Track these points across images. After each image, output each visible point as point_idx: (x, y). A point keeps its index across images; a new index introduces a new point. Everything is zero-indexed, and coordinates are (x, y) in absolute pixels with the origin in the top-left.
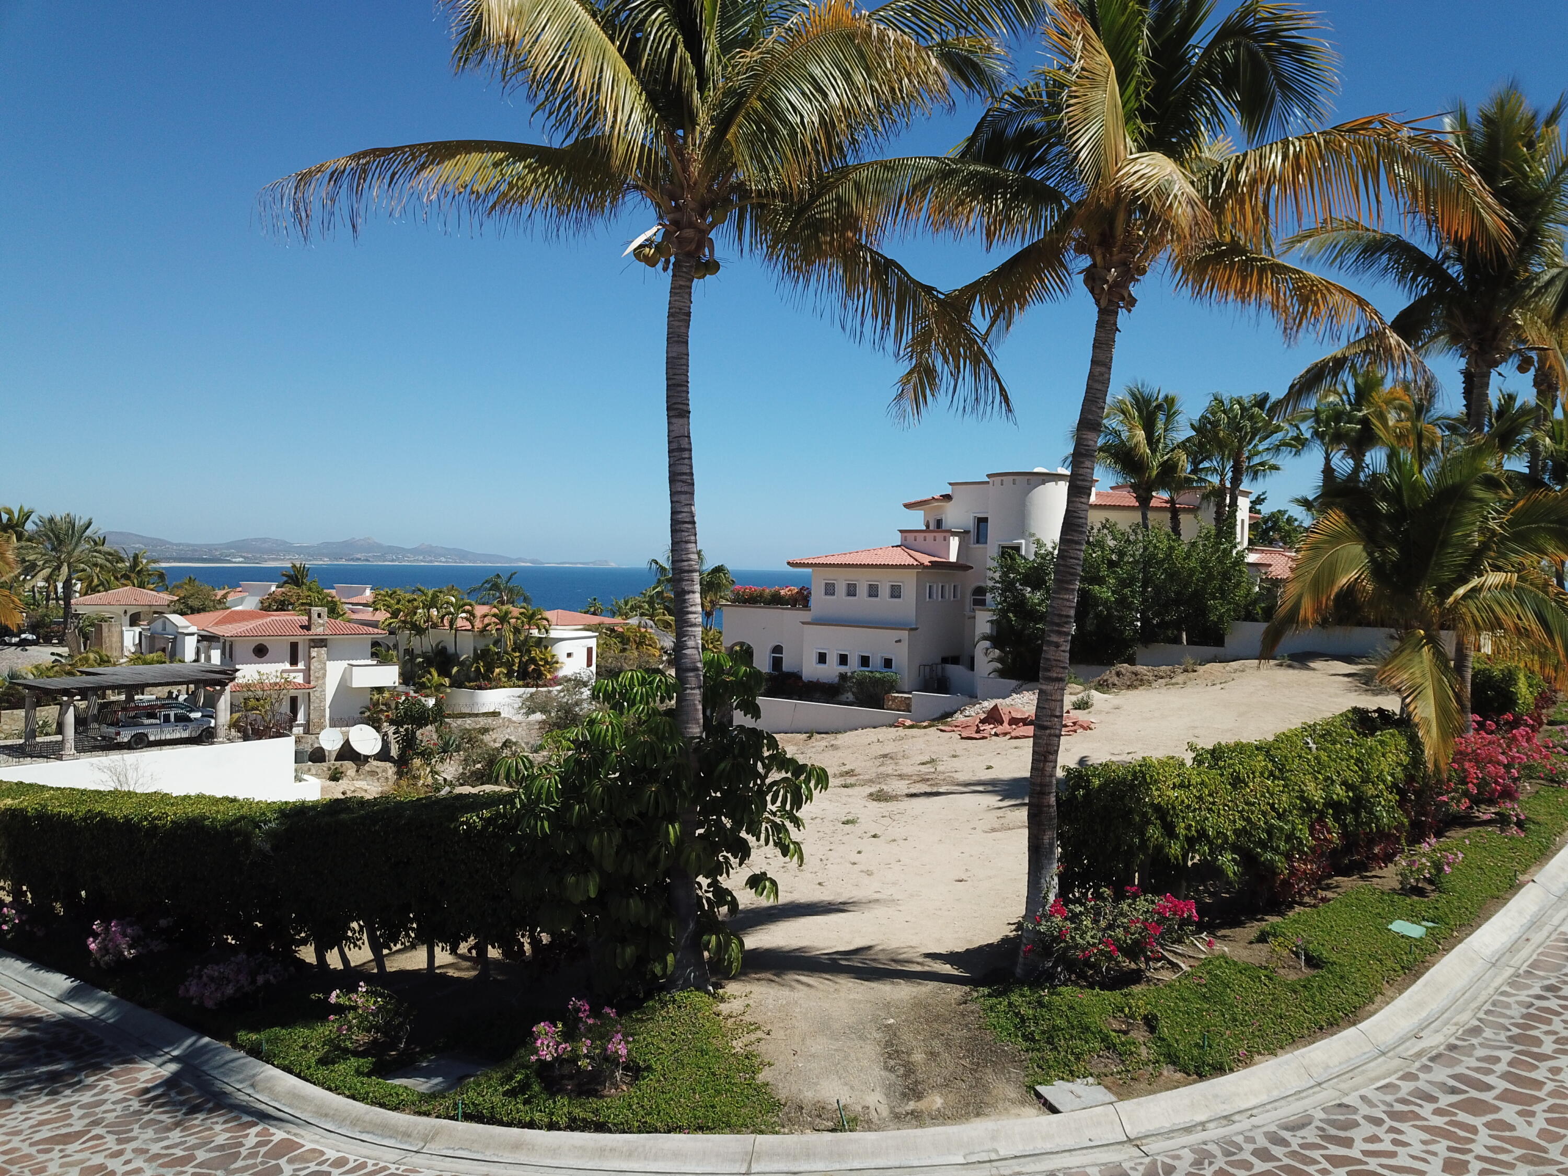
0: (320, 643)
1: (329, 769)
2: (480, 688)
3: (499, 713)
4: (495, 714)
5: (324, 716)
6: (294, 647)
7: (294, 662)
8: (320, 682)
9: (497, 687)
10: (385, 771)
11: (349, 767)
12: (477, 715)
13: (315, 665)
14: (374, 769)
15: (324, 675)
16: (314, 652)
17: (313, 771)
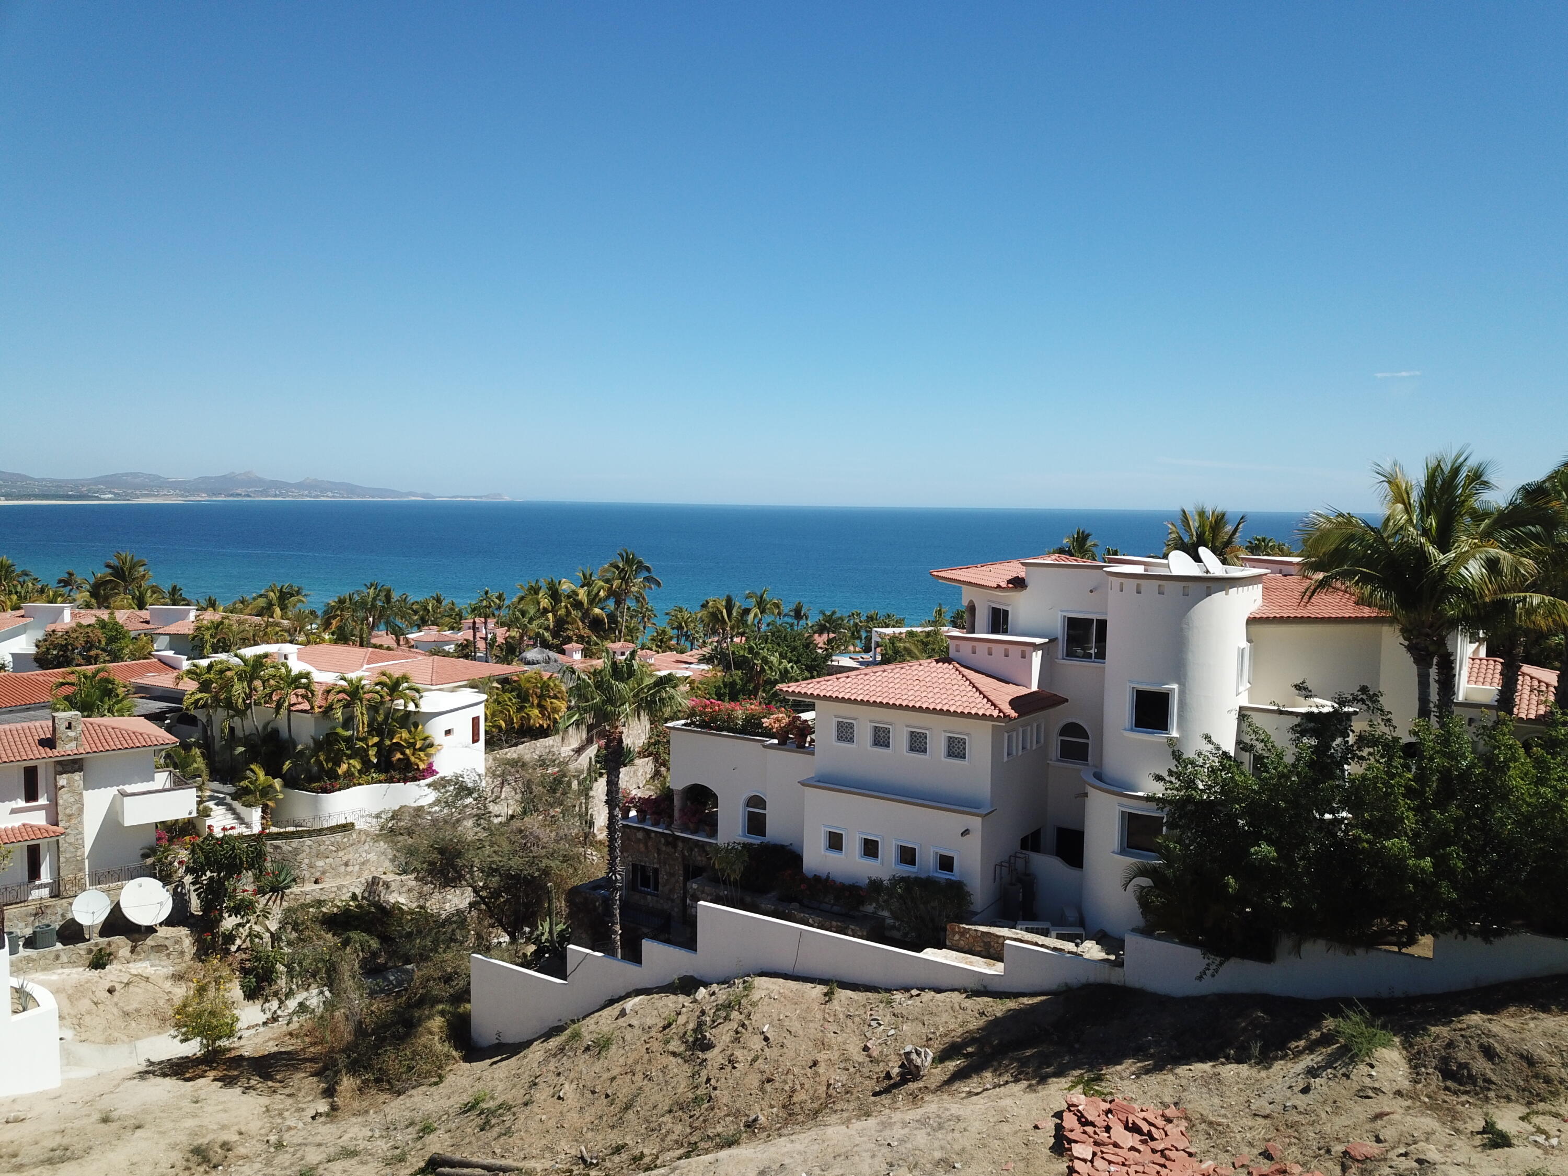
0: (73, 765)
1: (90, 951)
2: (325, 791)
3: (353, 825)
4: (346, 828)
5: (82, 869)
6: (31, 775)
7: (31, 796)
8: (74, 821)
9: (348, 787)
10: (178, 941)
11: (121, 944)
12: (320, 832)
13: (64, 798)
14: (160, 942)
15: (81, 811)
16: (62, 780)
17: (64, 958)
